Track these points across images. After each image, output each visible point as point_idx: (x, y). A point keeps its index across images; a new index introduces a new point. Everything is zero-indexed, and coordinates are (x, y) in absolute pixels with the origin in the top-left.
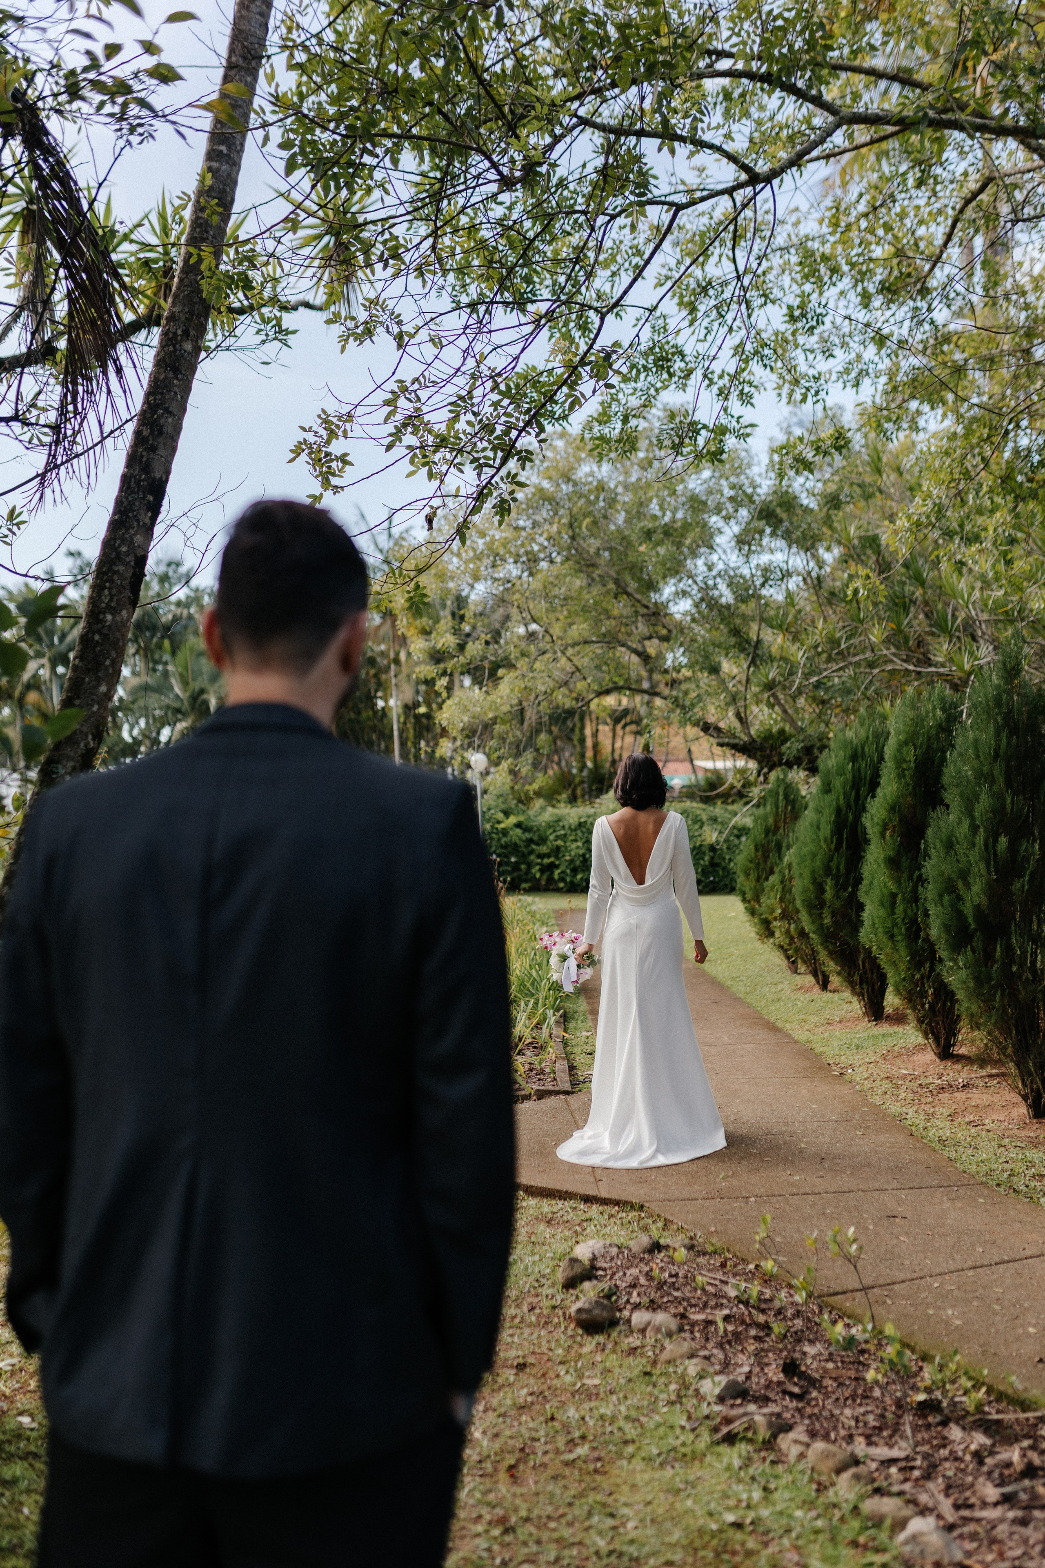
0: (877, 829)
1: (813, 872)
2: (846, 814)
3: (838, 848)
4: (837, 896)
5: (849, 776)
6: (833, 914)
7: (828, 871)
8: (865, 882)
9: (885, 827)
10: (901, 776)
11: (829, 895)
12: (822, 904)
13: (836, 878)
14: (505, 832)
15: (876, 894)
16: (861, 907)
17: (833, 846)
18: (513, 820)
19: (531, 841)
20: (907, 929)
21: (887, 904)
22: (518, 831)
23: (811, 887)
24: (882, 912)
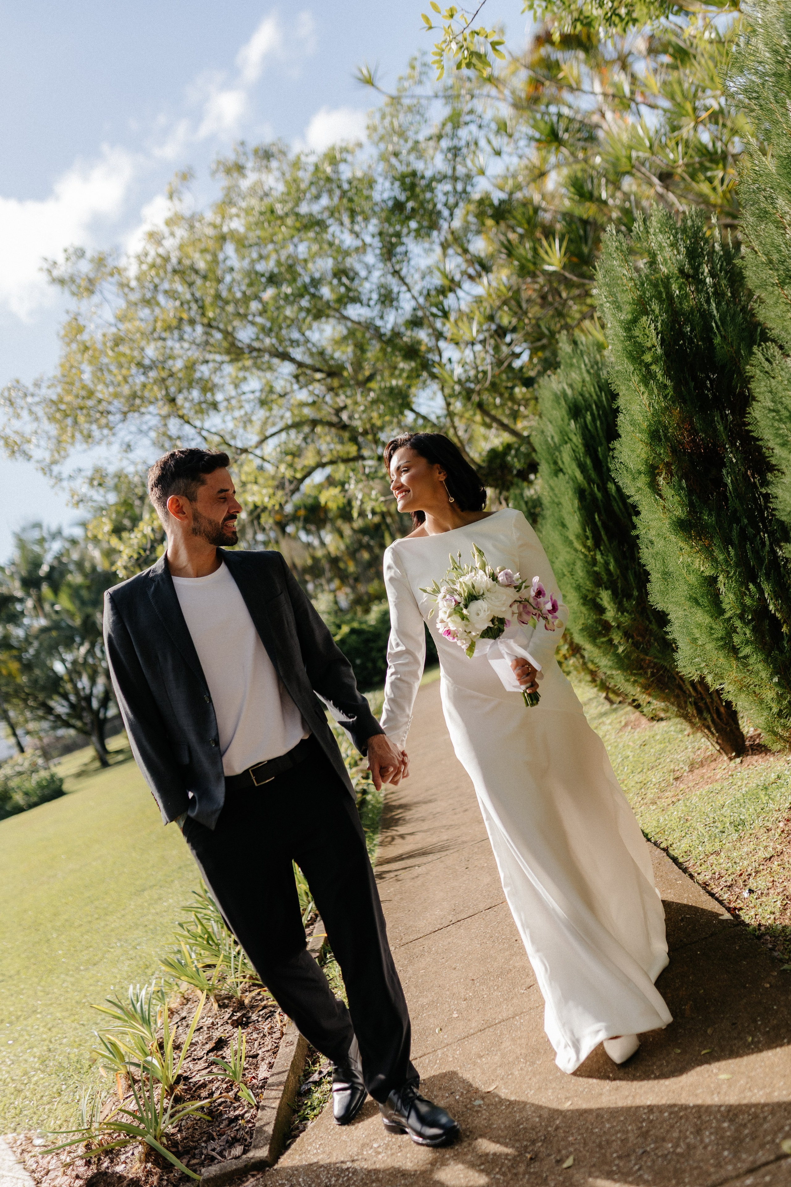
0: (643, 481)
1: (578, 588)
2: (592, 491)
3: (597, 543)
4: (621, 609)
5: (577, 440)
6: (627, 635)
7: (597, 581)
8: (655, 576)
9: (652, 471)
10: (647, 377)
11: (610, 614)
12: (607, 627)
13: (611, 586)
14: (343, 641)
15: (681, 591)
16: (662, 618)
17: (589, 543)
18: (345, 629)
19: (367, 641)
20: (754, 630)
21: (704, 601)
22: (354, 637)
23: (584, 609)
24: (702, 617)
